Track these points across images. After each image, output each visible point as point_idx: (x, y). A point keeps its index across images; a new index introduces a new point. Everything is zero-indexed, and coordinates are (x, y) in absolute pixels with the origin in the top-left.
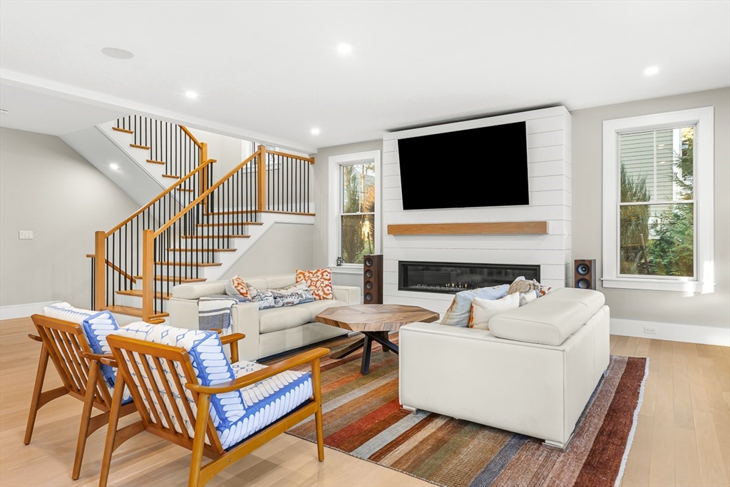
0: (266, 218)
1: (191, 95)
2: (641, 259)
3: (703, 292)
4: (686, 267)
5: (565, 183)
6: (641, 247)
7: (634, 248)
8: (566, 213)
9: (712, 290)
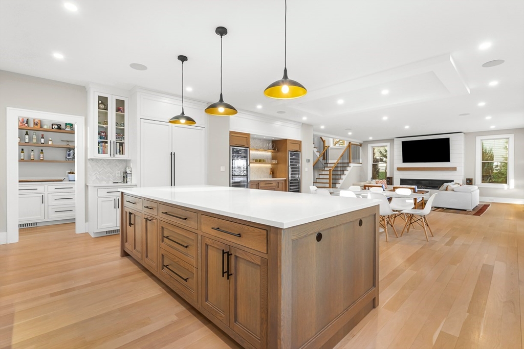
0: (351, 165)
1: (322, 127)
2: (490, 180)
3: (511, 188)
4: (505, 181)
5: (463, 156)
6: (490, 176)
7: (487, 176)
8: (463, 165)
9: (513, 187)
